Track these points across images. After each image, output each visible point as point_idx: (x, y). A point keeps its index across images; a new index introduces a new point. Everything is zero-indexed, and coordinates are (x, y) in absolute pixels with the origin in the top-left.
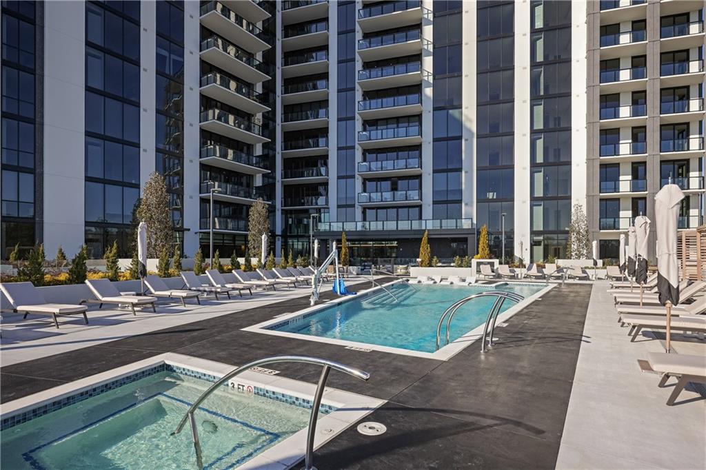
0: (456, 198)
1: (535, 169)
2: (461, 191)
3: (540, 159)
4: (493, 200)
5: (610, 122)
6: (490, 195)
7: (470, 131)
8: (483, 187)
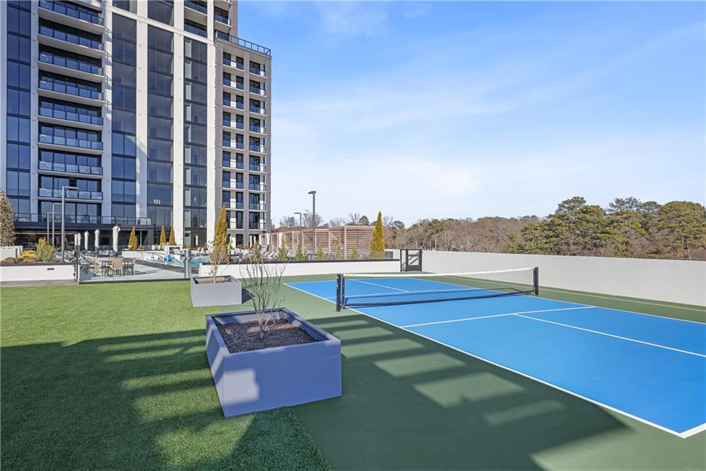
0: (131, 200)
1: (186, 188)
2: (135, 196)
3: (189, 182)
4: (158, 205)
5: (226, 168)
6: (156, 202)
7: (142, 153)
8: (151, 194)
